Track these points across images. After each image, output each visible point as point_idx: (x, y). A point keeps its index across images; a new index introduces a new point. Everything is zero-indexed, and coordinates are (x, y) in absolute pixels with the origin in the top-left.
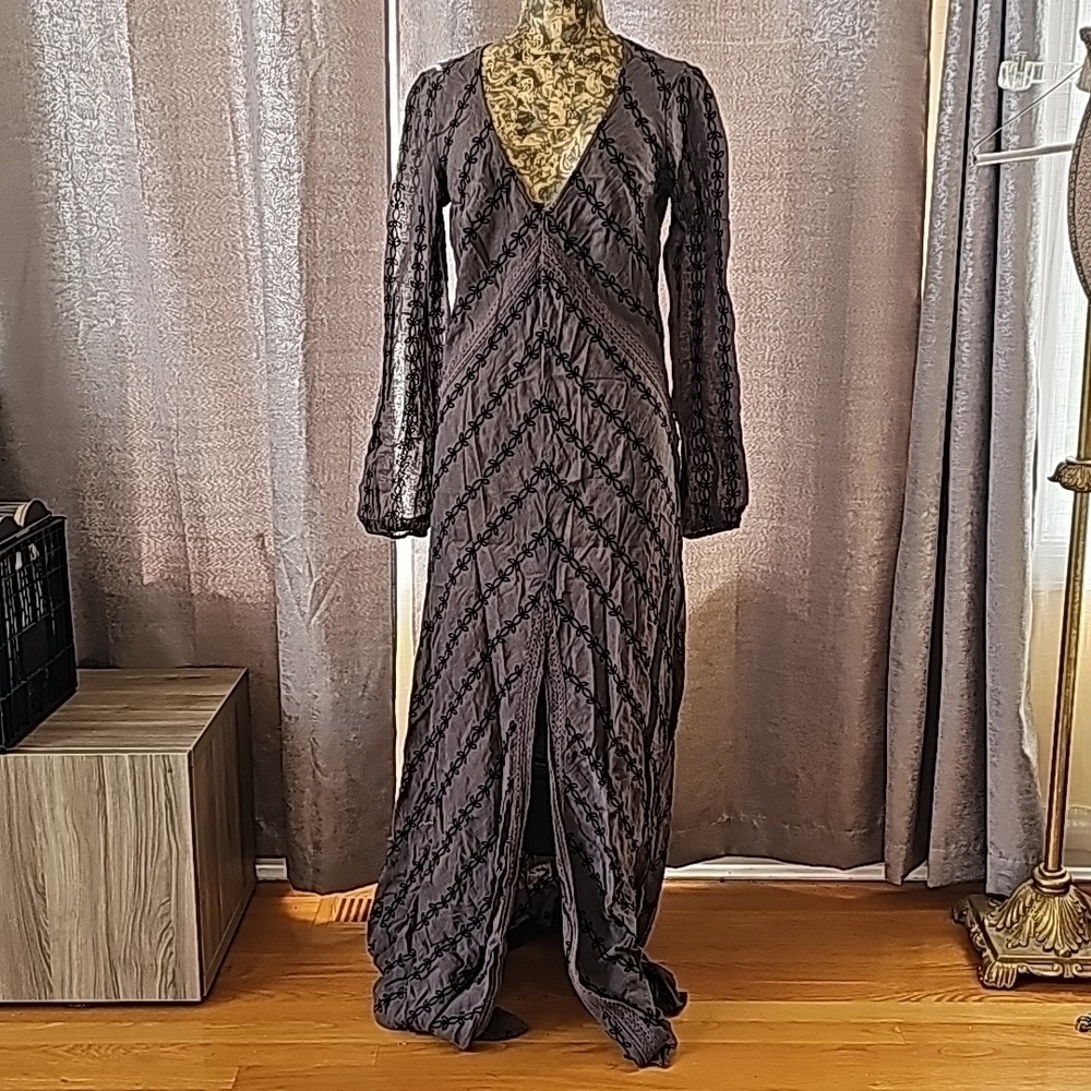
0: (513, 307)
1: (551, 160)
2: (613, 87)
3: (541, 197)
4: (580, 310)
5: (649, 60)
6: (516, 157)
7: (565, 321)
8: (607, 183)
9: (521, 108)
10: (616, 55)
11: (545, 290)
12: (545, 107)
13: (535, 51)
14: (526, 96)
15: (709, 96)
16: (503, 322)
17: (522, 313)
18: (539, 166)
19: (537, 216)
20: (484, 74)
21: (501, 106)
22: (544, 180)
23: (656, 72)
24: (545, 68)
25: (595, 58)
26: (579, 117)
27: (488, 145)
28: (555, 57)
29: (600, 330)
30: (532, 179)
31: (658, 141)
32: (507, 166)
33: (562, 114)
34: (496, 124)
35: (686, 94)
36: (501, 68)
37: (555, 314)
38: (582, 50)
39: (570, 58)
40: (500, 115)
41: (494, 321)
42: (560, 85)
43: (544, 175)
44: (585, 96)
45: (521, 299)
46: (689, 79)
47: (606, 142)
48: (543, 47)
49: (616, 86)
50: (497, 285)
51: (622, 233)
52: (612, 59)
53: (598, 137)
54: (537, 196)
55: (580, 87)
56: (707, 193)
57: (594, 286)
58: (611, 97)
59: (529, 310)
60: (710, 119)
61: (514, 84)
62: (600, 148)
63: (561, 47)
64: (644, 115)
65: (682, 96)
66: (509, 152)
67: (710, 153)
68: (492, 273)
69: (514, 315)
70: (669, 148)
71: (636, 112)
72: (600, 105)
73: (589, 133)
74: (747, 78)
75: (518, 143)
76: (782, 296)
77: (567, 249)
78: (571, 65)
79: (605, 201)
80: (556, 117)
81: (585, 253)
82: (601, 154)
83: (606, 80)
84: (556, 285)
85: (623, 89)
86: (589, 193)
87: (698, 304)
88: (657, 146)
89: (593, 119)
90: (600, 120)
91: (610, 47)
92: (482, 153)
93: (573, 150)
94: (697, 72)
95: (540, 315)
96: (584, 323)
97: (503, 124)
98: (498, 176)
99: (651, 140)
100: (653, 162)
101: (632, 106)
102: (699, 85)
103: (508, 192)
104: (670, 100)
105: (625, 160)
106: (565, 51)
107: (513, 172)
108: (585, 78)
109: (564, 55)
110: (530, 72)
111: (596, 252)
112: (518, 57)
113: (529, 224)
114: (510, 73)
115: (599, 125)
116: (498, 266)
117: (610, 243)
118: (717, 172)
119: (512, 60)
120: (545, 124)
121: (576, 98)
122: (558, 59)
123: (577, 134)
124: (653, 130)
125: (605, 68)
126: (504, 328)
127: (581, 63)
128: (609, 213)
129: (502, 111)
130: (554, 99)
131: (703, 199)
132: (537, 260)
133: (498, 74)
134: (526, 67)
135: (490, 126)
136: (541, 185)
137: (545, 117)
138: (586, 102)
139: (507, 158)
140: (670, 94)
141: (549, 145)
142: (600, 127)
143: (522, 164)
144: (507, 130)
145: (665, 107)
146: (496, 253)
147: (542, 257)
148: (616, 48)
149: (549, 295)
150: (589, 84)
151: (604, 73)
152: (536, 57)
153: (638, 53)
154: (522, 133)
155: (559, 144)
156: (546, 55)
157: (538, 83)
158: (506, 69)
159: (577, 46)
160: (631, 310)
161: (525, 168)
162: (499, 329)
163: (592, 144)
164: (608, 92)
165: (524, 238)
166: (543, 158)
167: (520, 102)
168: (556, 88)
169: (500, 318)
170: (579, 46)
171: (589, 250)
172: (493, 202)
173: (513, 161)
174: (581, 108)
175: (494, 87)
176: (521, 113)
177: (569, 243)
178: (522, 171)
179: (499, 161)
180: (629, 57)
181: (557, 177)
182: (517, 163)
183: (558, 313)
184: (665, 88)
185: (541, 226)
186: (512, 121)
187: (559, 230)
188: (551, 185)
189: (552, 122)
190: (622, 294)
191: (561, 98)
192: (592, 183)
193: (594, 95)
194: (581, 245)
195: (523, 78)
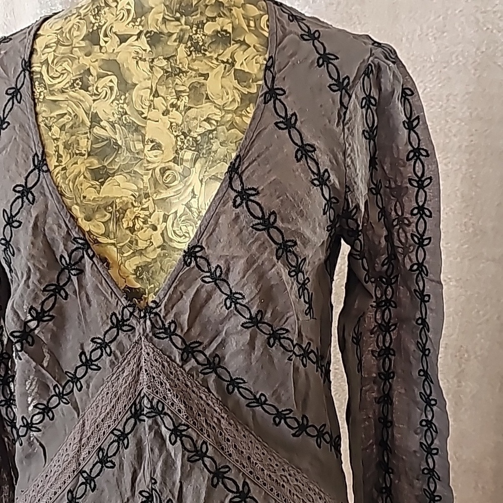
0: (100, 449)
1: (152, 220)
2: (254, 90)
3: (138, 278)
4: (211, 458)
5: (312, 36)
6: (88, 219)
7: (186, 475)
8: (250, 262)
9: (97, 130)
10: (257, 31)
11: (150, 428)
12: (137, 129)
13: (121, 28)
14: (106, 109)
15: (408, 93)
16: (87, 469)
17: (116, 460)
18: (132, 230)
19: (131, 314)
20: (36, 68)
21: (62, 128)
22: (141, 252)
23: (325, 59)
24: (139, 59)
25: (223, 38)
26: (197, 146)
27: (40, 199)
28: (155, 39)
29: (245, 484)
30: (120, 251)
31: (333, 178)
32: (74, 234)
33: (167, 140)
34: (52, 162)
35: (374, 93)
36: (64, 58)
37: (168, 465)
38: (201, 25)
39: (180, 40)
40: (60, 143)
41: (74, 466)
42: (162, 91)
43: (142, 245)
44: (207, 109)
45: (113, 438)
46: (379, 68)
47: (245, 195)
48: (134, 20)
49: (259, 86)
50: (76, 408)
51: (275, 336)
52: (251, 39)
53: (230, 185)
54: (132, 277)
55: (197, 93)
56: (402, 235)
57: (234, 413)
58: (251, 109)
59: (128, 455)
60: (411, 128)
61: (85, 88)
62: (235, 206)
63: (165, 20)
64: (309, 139)
65: (368, 97)
66: (76, 210)
67: (410, 180)
68: (68, 390)
69: (103, 461)
70: (348, 188)
71: (294, 132)
72: (233, 125)
73: (215, 178)
74: (419, 32)
75: (91, 194)
76: (456, 281)
77: (184, 361)
78: (182, 51)
79: (246, 292)
80: (157, 147)
81: (215, 364)
82: (237, 217)
83: (242, 77)
84: (167, 420)
85: (272, 94)
86: (219, 278)
87: (387, 376)
88: (332, 188)
89: (222, 150)
90: (234, 155)
91: (247, 18)
92: (29, 212)
93: (188, 206)
94: (391, 54)
95: (146, 463)
96: (218, 475)
97: (65, 160)
98: (60, 250)
99: (322, 180)
100: (325, 213)
101: (288, 123)
102: (394, 75)
103: (81, 272)
104: (351, 106)
105: (279, 224)
106: (172, 28)
107: (87, 243)
108: (206, 76)
109: (170, 35)
110: (112, 66)
111: (234, 364)
112: (93, 38)
113: (119, 324)
114: (79, 68)
115: (232, 164)
116: (75, 379)
117: (257, 353)
118: (421, 209)
119: (83, 44)
120: (138, 157)
121: (192, 113)
122: (159, 41)
123: (194, 178)
124: (325, 161)
125: (240, 57)
126: (89, 480)
127: (198, 50)
128: (254, 311)
129: (64, 137)
130: (153, 114)
131: (397, 243)
132: (136, 380)
133: (59, 69)
134: (105, 56)
135: (41, 163)
136: (137, 260)
137: (139, 146)
138: (208, 120)
139: (74, 218)
140: (350, 97)
141: (147, 196)
142: (234, 170)
143: (102, 231)
144: (73, 170)
145: (342, 118)
146: (70, 361)
147: (144, 377)
148: (257, 19)
149: (159, 434)
150: (213, 86)
151: (237, 66)
152: (123, 39)
153: (294, 27)
154: (101, 176)
155: (164, 194)
156: (139, 35)
157: (126, 86)
158: (73, 59)
159: (191, 19)
160: (294, 435)
161: (106, 235)
162: (81, 480)
163: (219, 200)
164: (246, 99)
165: (113, 346)
166: (137, 217)
167: (95, 119)
168: (156, 94)
169: (83, 464)
170: (195, 18)
171: (221, 359)
172: (56, 290)
173: (86, 226)
174: (200, 130)
175: (52, 93)
176: (97, 139)
177: (189, 351)
178: (102, 240)
179: (60, 226)
180: (280, 33)
181: (162, 247)
182: (94, 227)
183: (174, 463)
184: (341, 86)
185: (139, 329)
186: (82, 155)
187: (170, 334)
188: (155, 260)
189: (151, 155)
190: (280, 415)
191: (166, 113)
192: (222, 263)
193: (222, 108)
194: (208, 353)
195: (100, 77)
